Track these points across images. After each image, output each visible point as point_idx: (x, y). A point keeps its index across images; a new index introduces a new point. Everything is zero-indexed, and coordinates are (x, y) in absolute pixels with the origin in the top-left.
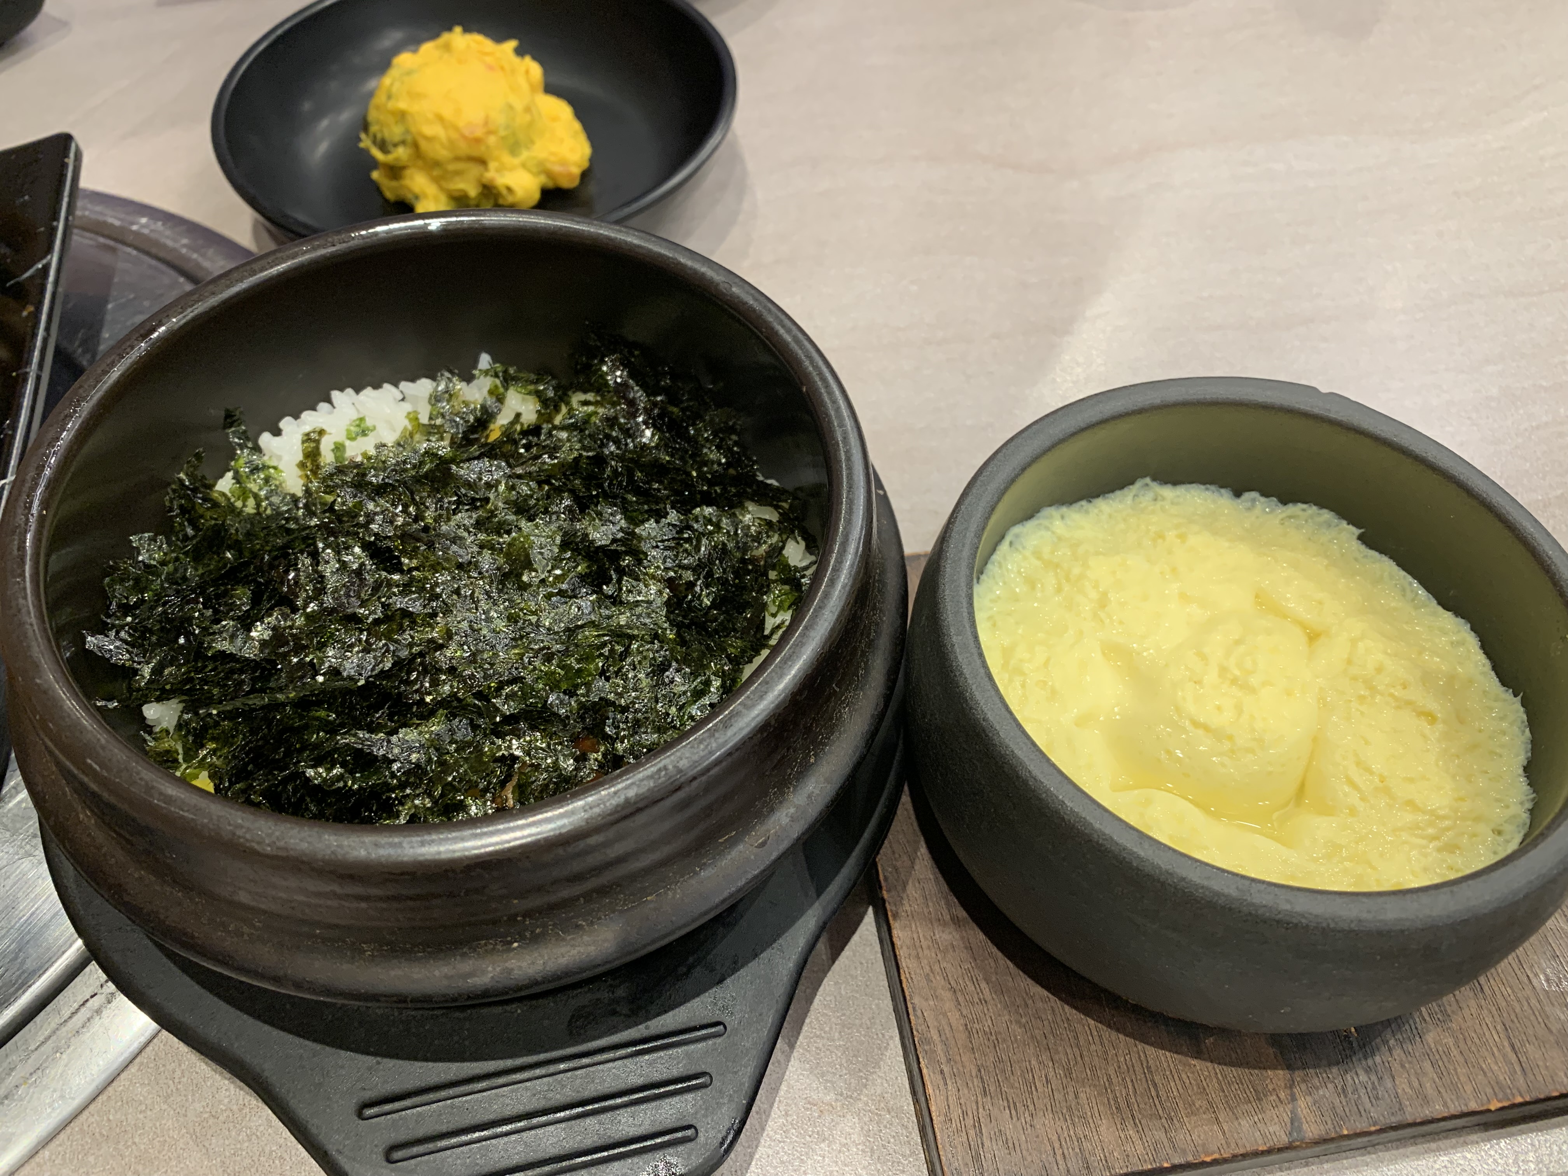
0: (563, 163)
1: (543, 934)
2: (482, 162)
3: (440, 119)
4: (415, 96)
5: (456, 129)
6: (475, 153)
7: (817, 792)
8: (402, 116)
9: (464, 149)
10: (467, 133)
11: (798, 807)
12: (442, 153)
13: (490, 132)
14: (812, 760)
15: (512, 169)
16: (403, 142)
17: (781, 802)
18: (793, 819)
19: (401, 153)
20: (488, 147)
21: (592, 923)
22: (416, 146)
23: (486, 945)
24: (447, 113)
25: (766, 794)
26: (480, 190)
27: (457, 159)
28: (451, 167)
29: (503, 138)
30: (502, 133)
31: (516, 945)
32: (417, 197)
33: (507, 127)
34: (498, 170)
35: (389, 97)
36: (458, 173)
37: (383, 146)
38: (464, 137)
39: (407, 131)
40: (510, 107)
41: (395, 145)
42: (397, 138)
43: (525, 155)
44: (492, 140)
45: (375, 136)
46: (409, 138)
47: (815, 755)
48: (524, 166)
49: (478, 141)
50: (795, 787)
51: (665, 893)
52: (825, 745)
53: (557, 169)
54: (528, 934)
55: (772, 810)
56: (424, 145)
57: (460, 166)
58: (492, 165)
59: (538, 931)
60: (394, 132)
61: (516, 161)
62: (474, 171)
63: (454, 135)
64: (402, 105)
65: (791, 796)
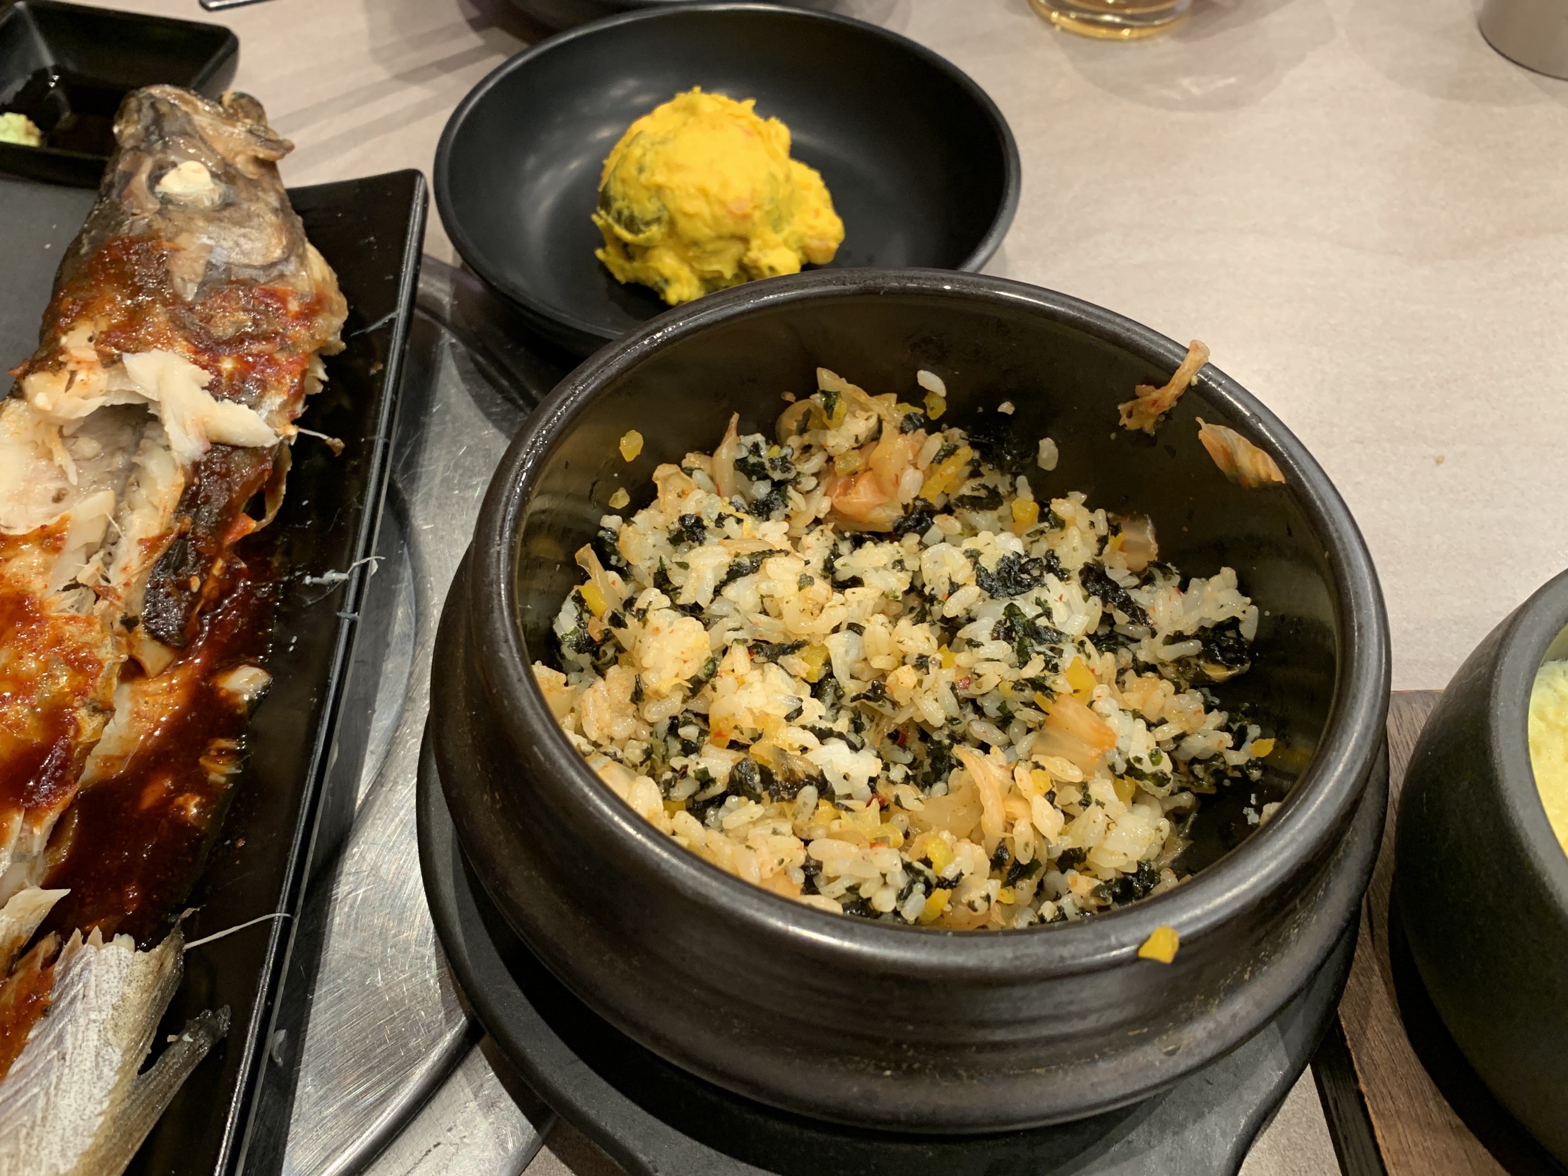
0: (822, 237)
1: (920, 1071)
2: (745, 240)
3: (704, 193)
4: (672, 167)
5: (722, 203)
6: (741, 230)
7: (1243, 1013)
8: (658, 190)
9: (730, 226)
10: (733, 207)
11: (1218, 1024)
12: (704, 232)
13: (756, 207)
14: (1246, 977)
15: (774, 247)
16: (658, 220)
17: (1202, 1013)
18: (1211, 1036)
19: (655, 231)
20: (754, 224)
21: (972, 1077)
22: (672, 223)
23: (858, 1062)
24: (714, 188)
25: (1191, 999)
26: (736, 271)
27: (720, 237)
28: (710, 247)
29: (768, 213)
30: (767, 207)
31: (888, 1073)
32: (667, 281)
33: (772, 200)
34: (760, 249)
35: (641, 170)
36: (716, 253)
37: (631, 224)
38: (730, 212)
39: (665, 207)
40: (773, 177)
41: (648, 224)
42: (649, 217)
43: (787, 230)
44: (757, 215)
45: (620, 213)
46: (665, 216)
47: (1252, 973)
48: (786, 243)
49: (745, 217)
50: (1221, 1001)
51: (1056, 1071)
52: (1264, 964)
53: (814, 243)
54: (904, 1066)
55: (1191, 1019)
56: (683, 223)
57: (720, 245)
58: (755, 243)
59: (916, 1066)
60: (648, 208)
61: (779, 238)
62: (735, 249)
63: (720, 211)
64: (660, 178)
65: (1214, 1010)
